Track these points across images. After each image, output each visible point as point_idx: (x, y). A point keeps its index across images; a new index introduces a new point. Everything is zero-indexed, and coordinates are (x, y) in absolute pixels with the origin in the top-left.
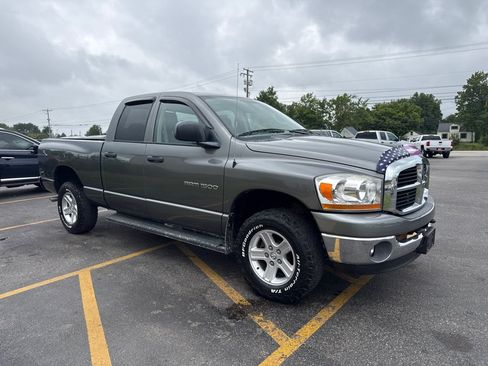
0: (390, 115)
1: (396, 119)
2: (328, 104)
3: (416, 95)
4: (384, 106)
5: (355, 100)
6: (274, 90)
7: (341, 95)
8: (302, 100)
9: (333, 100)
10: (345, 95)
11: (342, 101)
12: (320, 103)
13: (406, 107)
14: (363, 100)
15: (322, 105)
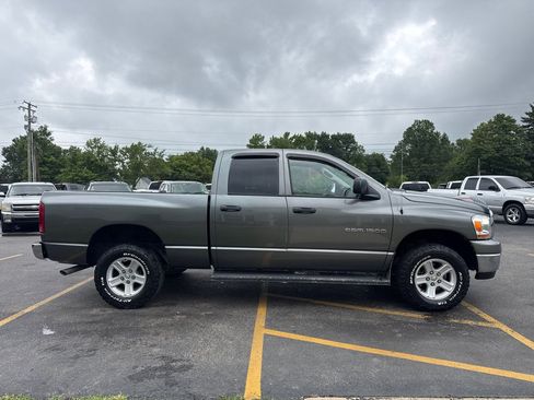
0: (186, 168)
1: (190, 171)
2: (121, 151)
3: (202, 148)
4: (178, 158)
5: (151, 150)
6: (49, 129)
7: (136, 143)
8: (88, 144)
9: (126, 148)
10: (140, 143)
11: (136, 150)
12: (111, 151)
13: (199, 160)
14: (159, 151)
15: (114, 152)
